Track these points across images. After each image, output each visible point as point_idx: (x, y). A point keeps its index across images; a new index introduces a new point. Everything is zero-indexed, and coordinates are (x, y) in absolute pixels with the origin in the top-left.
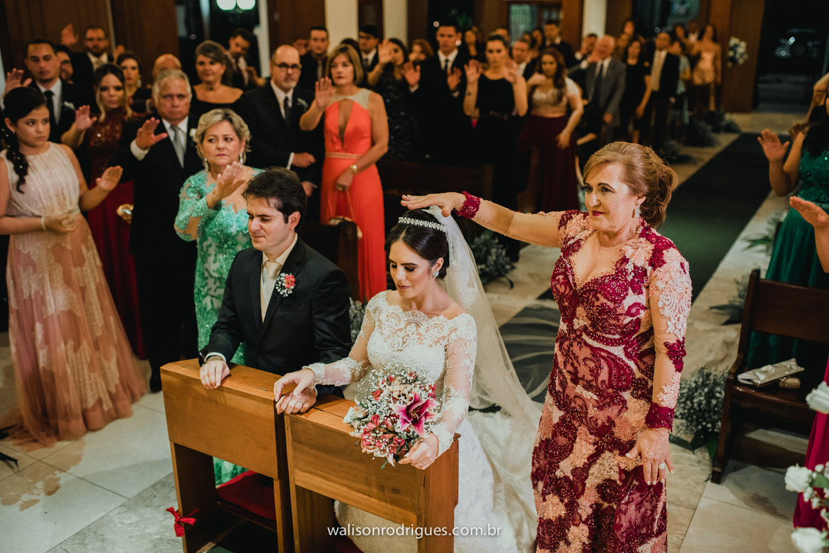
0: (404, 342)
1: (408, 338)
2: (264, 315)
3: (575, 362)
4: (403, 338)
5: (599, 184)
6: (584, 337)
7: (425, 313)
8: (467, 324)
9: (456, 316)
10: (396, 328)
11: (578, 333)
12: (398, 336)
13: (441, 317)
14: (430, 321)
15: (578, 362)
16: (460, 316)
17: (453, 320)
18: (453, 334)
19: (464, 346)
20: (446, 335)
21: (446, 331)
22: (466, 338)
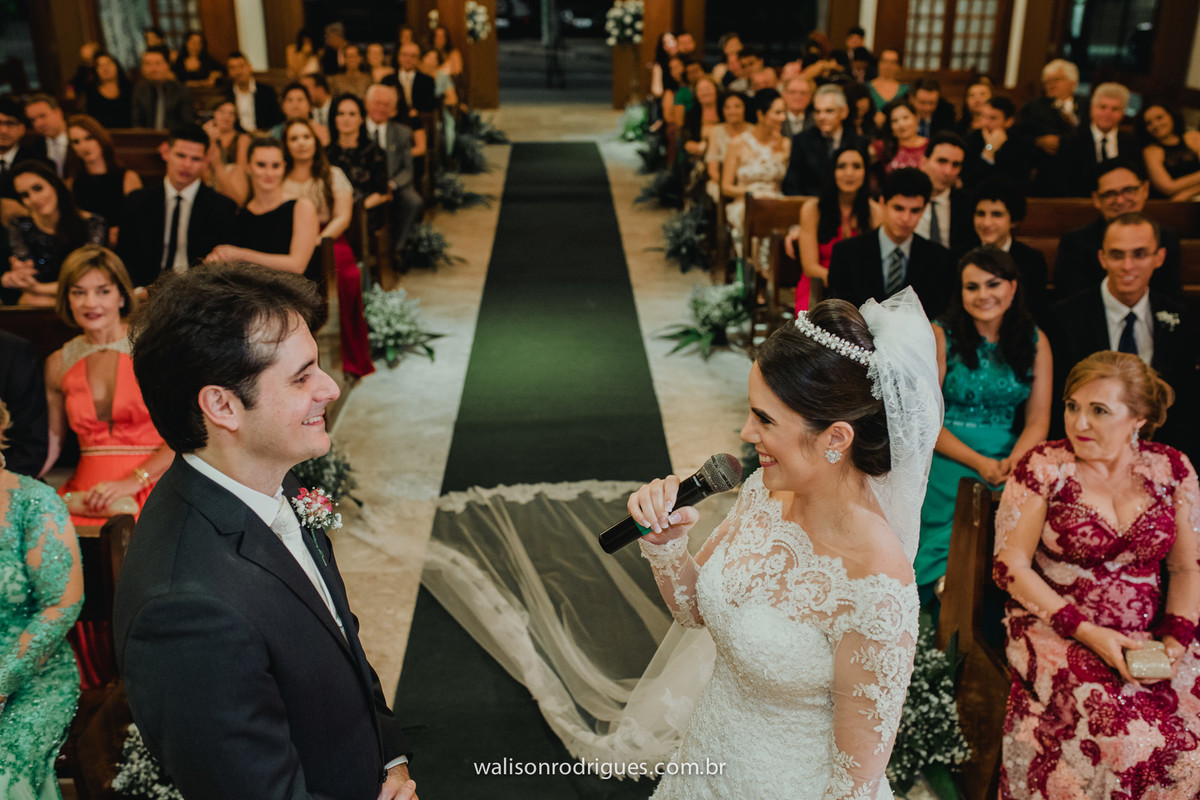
0: (750, 589)
3: (1114, 610)
5: (1092, 404)
6: (1124, 577)
7: (811, 539)
10: (753, 549)
11: (1114, 576)
12: (748, 570)
13: (838, 562)
14: (815, 559)
15: (1120, 610)
16: (870, 580)
17: (854, 582)
18: (845, 617)
20: (830, 614)
21: (830, 604)
22: (866, 633)
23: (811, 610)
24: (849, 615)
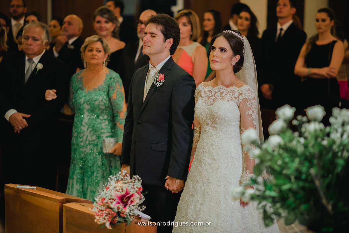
0: (213, 101)
1: (216, 99)
2: (144, 99)
4: (213, 99)
7: (225, 86)
8: (248, 90)
9: (242, 86)
10: (209, 96)
12: (211, 99)
13: (234, 87)
14: (228, 89)
16: (244, 86)
17: (240, 88)
18: (241, 96)
19: (247, 103)
20: (237, 97)
21: (237, 94)
22: (247, 98)
23: (232, 98)
24: (242, 95)
